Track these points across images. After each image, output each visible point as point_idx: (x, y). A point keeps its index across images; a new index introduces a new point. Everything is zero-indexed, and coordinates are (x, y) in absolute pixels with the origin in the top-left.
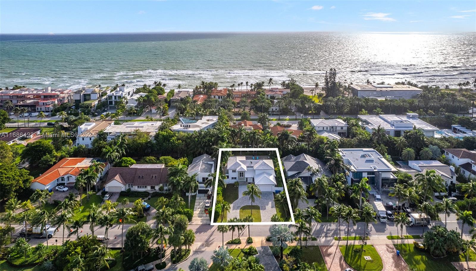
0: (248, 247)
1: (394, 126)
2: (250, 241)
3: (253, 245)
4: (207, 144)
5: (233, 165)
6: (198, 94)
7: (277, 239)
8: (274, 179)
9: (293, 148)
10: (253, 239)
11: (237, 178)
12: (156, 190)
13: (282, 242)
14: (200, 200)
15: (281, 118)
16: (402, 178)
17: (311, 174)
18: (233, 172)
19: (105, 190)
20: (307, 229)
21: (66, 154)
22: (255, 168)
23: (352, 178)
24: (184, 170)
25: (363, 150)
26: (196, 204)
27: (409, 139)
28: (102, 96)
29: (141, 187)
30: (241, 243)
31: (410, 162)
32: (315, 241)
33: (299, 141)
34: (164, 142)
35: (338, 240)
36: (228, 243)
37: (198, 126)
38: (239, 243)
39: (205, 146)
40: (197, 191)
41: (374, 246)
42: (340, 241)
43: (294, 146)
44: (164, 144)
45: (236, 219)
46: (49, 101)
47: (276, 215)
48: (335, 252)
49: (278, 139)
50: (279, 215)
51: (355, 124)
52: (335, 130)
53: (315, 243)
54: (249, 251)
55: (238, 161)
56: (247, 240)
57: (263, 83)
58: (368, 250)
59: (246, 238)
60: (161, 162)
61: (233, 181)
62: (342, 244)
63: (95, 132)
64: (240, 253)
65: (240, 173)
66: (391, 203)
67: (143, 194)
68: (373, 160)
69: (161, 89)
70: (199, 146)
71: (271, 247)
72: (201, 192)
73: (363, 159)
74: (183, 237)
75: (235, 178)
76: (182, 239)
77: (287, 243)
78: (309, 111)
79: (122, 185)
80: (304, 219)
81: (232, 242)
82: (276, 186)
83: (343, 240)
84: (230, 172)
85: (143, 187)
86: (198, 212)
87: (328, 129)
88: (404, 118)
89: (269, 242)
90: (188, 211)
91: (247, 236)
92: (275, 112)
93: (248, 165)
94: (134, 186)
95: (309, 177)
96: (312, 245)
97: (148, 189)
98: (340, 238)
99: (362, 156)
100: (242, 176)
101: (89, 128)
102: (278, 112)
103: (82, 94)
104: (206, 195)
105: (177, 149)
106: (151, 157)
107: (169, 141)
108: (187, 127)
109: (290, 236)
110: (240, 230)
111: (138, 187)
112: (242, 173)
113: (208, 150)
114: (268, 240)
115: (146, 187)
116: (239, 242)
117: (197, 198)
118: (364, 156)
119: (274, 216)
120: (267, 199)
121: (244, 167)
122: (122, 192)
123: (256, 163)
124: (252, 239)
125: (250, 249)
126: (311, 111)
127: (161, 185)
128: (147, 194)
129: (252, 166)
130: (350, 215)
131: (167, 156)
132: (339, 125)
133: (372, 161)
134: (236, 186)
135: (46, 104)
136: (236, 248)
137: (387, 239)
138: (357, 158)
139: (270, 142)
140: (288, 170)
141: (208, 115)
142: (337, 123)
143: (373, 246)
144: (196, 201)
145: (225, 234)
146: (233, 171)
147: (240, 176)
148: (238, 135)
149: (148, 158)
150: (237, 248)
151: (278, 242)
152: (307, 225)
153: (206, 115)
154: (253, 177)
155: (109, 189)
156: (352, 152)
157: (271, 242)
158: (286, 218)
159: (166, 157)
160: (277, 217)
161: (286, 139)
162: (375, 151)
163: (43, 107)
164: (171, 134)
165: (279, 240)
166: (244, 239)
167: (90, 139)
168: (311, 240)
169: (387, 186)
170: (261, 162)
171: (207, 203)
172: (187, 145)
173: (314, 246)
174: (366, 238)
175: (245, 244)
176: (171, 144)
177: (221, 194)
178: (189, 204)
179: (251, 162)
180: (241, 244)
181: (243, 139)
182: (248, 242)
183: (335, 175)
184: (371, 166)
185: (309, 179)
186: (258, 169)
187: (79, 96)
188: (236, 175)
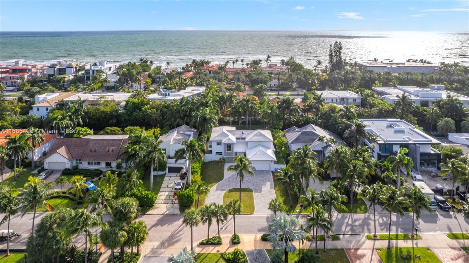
0: (232, 250)
1: (418, 96)
2: (235, 240)
3: (240, 247)
4: (188, 113)
5: (218, 136)
6: (187, 72)
7: (278, 238)
8: (272, 153)
9: (297, 119)
10: (240, 237)
11: (223, 153)
12: (112, 167)
13: (286, 243)
14: (170, 181)
15: (281, 93)
16: (448, 152)
17: (323, 148)
18: (218, 145)
19: (43, 167)
20: (326, 221)
21: (10, 124)
22: (247, 140)
23: (379, 152)
24: (149, 139)
25: (387, 121)
26: (163, 186)
27: (442, 109)
28: (79, 70)
29: (92, 164)
30: (221, 244)
31: (450, 135)
32: (338, 241)
33: (304, 111)
34: (134, 111)
35: (373, 240)
36: (202, 244)
37: (180, 95)
38: (219, 243)
39: (185, 115)
40: (167, 169)
41: (431, 249)
42: (377, 242)
43: (297, 117)
44: (134, 113)
45: (215, 205)
46: (17, 75)
47: (276, 201)
48: (371, 259)
49: (278, 108)
50: (281, 200)
51: (370, 94)
52: (346, 102)
53: (338, 244)
54: (233, 257)
55: (225, 131)
56: (232, 239)
57: (260, 61)
58: (423, 257)
59: (230, 235)
60: (125, 133)
61: (217, 158)
62: (380, 247)
63: (54, 101)
64: (218, 260)
65: (228, 146)
66: (439, 186)
67: (93, 173)
68: (404, 131)
69: (147, 66)
70: (178, 115)
71: (268, 251)
72: (173, 170)
73: (389, 129)
74: (125, 233)
75: (221, 153)
76: (123, 236)
77: (294, 243)
78: (313, 86)
79: (66, 161)
80: (321, 206)
81: (208, 242)
82: (276, 163)
83: (381, 239)
84: (214, 145)
85: (95, 163)
86: (163, 197)
87: (338, 101)
88: (428, 89)
89: (266, 242)
90: (148, 195)
91: (231, 233)
92: (274, 88)
93: (238, 137)
94: (83, 162)
95: (321, 151)
96: (334, 247)
97: (102, 167)
98: (375, 236)
99: (387, 126)
100: (230, 150)
101: (49, 98)
102: (277, 87)
103: (56, 69)
104: (179, 174)
105: (150, 119)
106: (114, 128)
107: (140, 110)
108: (166, 95)
109: (299, 233)
110: (220, 222)
111: (89, 163)
112: (230, 147)
113: (189, 121)
114: (264, 239)
115: (99, 163)
116: (219, 241)
117: (166, 178)
118: (391, 126)
119: (273, 201)
120: (263, 180)
121: (233, 139)
122: (66, 170)
123: (250, 134)
124: (238, 238)
125: (236, 254)
126: (315, 86)
127: (120, 161)
128: (98, 172)
129: (243, 137)
130: (393, 199)
131: (134, 126)
132: (351, 97)
133: (402, 132)
134: (222, 164)
135: (13, 78)
136: (212, 252)
137: (449, 239)
138: (382, 128)
139: (267, 110)
140: (293, 143)
141: (195, 86)
142: (348, 94)
143: (429, 249)
144: (164, 182)
145: (194, 228)
146: (217, 143)
147: (228, 150)
148: (228, 103)
149: (109, 129)
150: (215, 251)
151: (280, 243)
152: (326, 215)
153: (191, 86)
154: (244, 151)
155: (49, 166)
156: (374, 122)
157: (268, 242)
158: (291, 206)
159: (132, 128)
160: (277, 203)
161: (288, 108)
162: (404, 122)
163: (9, 81)
164: (144, 101)
165: (282, 240)
166: (226, 238)
167: (47, 109)
168: (330, 239)
169: (426, 164)
170: (256, 132)
171: (178, 184)
172: (163, 114)
173: (337, 250)
174: (415, 236)
175: (229, 245)
176: (143, 113)
177: (199, 173)
178: (151, 185)
179: (242, 132)
180: (221, 246)
181: (234, 108)
182: (232, 241)
183: (356, 149)
184: (404, 137)
185: (321, 153)
186: (251, 140)
187: (53, 71)
188: (221, 149)
